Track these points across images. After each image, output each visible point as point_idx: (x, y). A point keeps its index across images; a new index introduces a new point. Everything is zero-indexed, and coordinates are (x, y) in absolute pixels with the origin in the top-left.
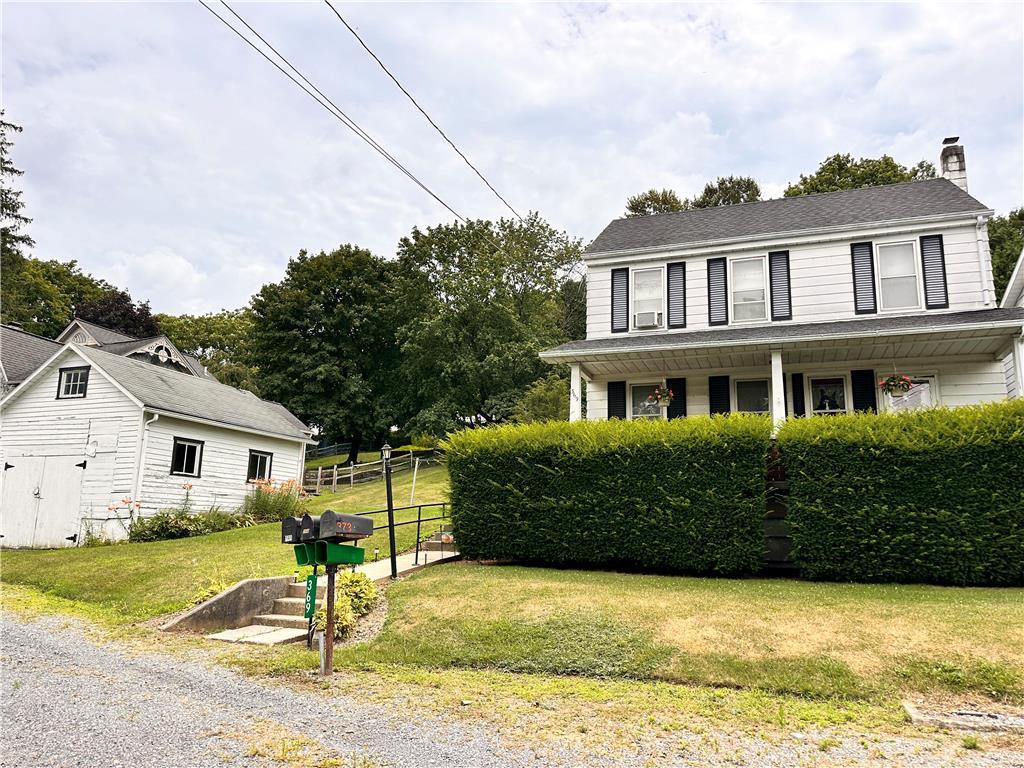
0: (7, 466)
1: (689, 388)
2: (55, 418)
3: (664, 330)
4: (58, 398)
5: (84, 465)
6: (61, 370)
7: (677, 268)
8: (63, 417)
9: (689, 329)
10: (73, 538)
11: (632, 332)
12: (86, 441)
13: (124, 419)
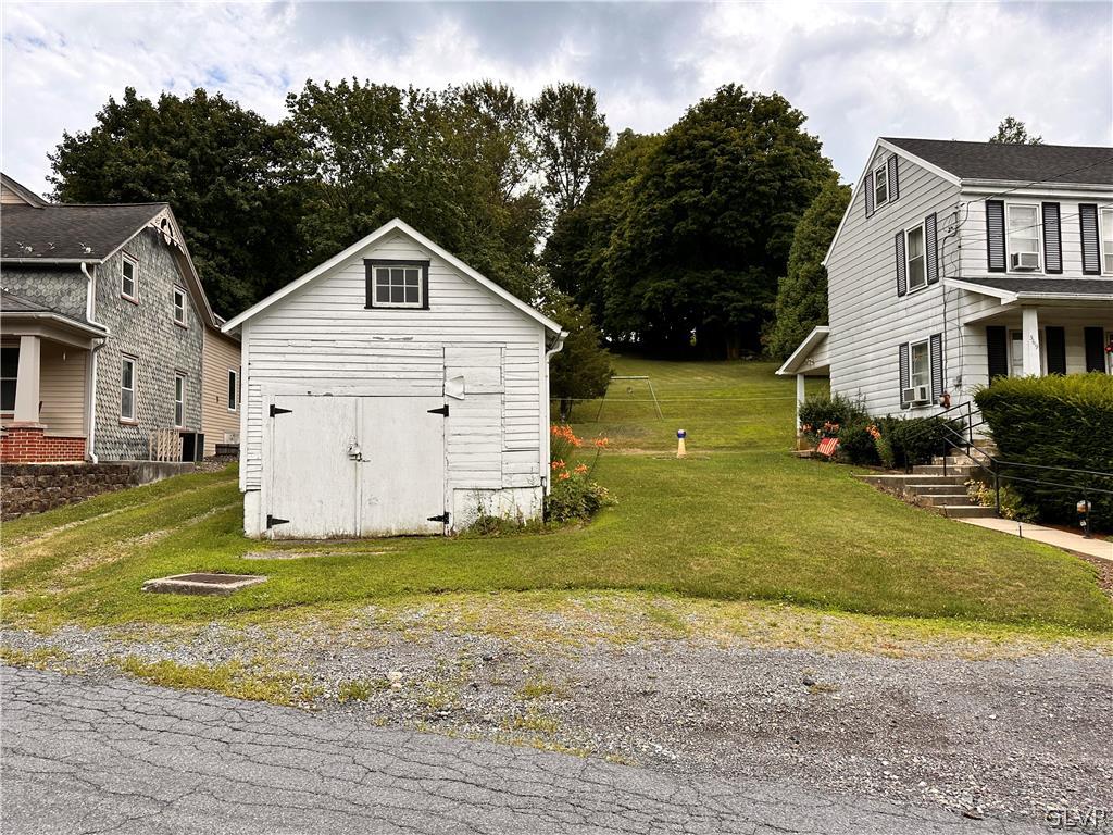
0: (274, 411)
1: (1067, 338)
2: (370, 337)
3: (1042, 275)
4: (369, 306)
5: (445, 411)
6: (369, 263)
7: (1052, 207)
8: (386, 338)
9: (1065, 276)
10: (445, 518)
11: (1010, 274)
12: (442, 375)
13: (508, 346)
